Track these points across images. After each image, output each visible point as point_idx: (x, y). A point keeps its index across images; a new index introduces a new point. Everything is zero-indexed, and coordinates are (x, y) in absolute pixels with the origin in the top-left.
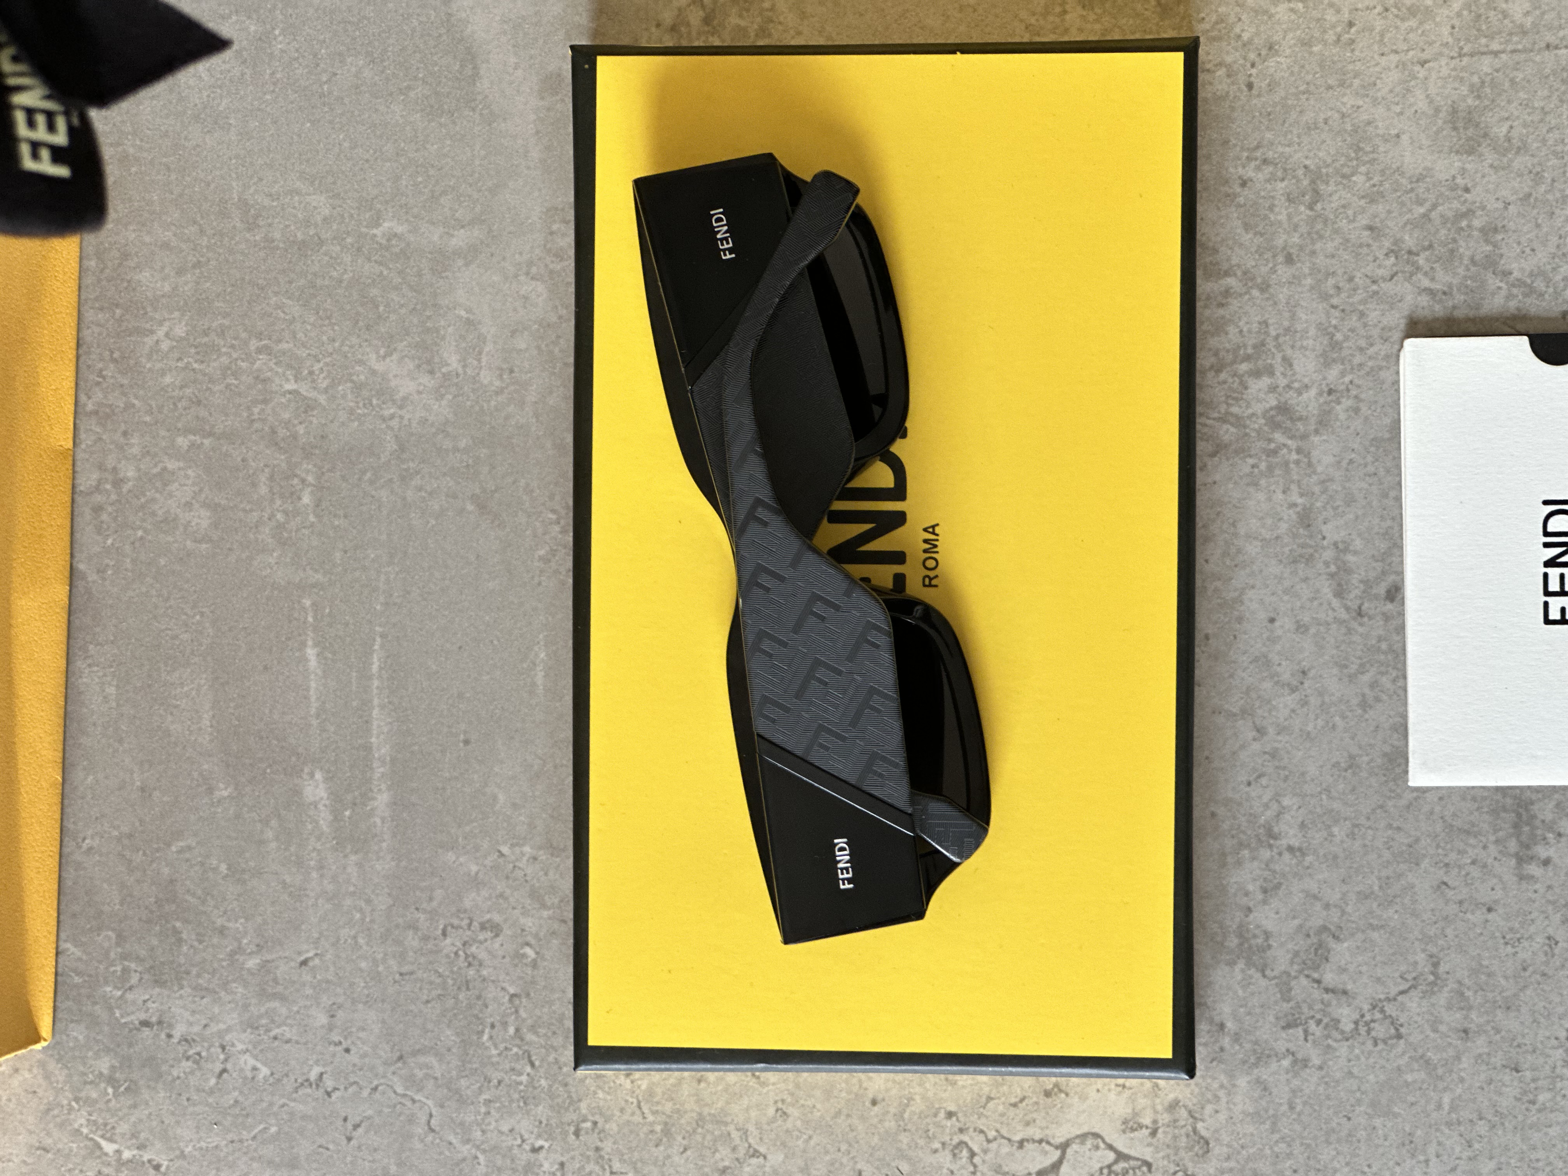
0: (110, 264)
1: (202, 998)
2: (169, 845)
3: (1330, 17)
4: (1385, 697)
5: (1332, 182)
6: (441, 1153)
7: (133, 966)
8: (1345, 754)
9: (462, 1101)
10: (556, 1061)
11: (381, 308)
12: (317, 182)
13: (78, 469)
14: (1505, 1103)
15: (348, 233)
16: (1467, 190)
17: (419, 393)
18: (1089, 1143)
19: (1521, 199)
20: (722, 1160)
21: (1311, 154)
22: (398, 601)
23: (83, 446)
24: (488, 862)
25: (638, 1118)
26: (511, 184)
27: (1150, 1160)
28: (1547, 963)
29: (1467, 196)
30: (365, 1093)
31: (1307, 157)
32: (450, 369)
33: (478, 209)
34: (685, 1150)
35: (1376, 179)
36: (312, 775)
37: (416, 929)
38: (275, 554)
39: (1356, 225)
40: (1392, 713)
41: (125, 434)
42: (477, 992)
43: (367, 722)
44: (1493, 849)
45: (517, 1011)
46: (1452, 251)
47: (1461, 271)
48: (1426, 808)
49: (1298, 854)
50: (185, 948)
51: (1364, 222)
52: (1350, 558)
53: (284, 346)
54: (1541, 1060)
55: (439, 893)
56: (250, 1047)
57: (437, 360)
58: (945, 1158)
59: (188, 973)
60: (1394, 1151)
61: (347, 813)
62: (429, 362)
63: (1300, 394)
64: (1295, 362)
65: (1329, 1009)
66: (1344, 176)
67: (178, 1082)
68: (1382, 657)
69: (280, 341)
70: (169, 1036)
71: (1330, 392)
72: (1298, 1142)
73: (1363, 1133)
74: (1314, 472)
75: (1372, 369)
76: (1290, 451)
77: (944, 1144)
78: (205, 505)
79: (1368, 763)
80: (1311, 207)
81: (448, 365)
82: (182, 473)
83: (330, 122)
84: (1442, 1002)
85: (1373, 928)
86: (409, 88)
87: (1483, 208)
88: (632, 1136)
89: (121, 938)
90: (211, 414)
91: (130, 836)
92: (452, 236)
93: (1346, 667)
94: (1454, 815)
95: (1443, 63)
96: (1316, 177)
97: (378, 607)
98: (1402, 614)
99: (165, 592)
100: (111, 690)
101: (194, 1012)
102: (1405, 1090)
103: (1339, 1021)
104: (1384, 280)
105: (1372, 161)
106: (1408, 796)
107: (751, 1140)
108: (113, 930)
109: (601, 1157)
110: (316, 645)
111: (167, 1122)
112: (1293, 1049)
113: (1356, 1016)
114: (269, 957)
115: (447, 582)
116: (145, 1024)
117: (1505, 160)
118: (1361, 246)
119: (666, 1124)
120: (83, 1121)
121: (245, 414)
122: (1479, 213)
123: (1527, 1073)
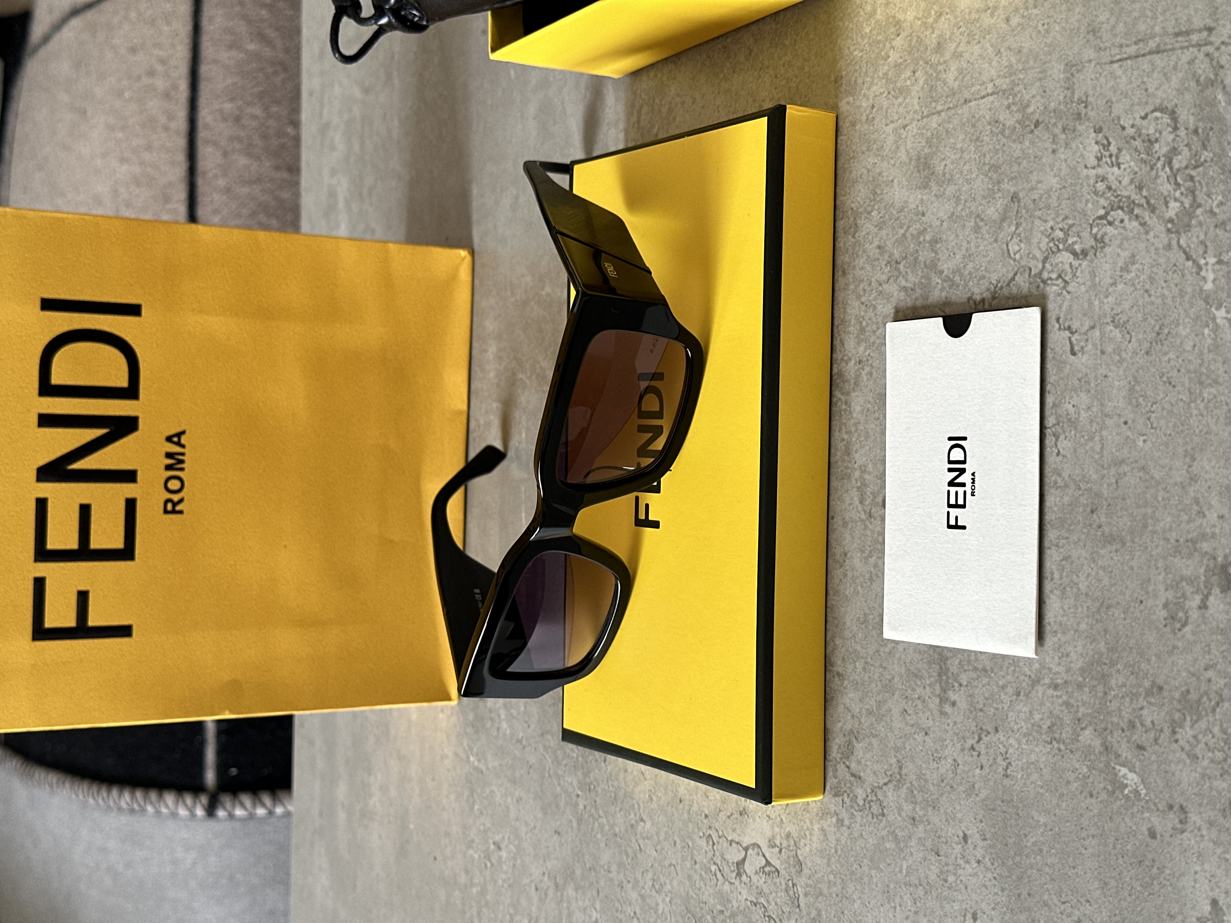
16: (923, 214)
18: (756, 849)
19: (949, 217)
27: (779, 869)
28: (953, 778)
29: (924, 218)
31: (851, 202)
35: (882, 213)
39: (873, 245)
44: (928, 689)
46: (916, 259)
47: (920, 273)
48: (897, 656)
49: (841, 678)
51: (877, 243)
52: (866, 476)
54: (950, 850)
58: (704, 843)
60: (880, 896)
63: (847, 364)
64: (845, 342)
65: (853, 788)
66: (868, 213)
71: (860, 362)
72: (839, 876)
73: (867, 878)
74: (852, 418)
77: (703, 834)
80: (854, 237)
84: (903, 795)
85: (874, 736)
87: (931, 226)
93: (864, 552)
94: (911, 662)
95: (914, 125)
96: (856, 215)
102: (885, 854)
103: (857, 797)
104: (885, 282)
105: (881, 201)
113: (864, 796)
117: (942, 189)
118: (875, 260)
122: (929, 230)
123: (943, 858)
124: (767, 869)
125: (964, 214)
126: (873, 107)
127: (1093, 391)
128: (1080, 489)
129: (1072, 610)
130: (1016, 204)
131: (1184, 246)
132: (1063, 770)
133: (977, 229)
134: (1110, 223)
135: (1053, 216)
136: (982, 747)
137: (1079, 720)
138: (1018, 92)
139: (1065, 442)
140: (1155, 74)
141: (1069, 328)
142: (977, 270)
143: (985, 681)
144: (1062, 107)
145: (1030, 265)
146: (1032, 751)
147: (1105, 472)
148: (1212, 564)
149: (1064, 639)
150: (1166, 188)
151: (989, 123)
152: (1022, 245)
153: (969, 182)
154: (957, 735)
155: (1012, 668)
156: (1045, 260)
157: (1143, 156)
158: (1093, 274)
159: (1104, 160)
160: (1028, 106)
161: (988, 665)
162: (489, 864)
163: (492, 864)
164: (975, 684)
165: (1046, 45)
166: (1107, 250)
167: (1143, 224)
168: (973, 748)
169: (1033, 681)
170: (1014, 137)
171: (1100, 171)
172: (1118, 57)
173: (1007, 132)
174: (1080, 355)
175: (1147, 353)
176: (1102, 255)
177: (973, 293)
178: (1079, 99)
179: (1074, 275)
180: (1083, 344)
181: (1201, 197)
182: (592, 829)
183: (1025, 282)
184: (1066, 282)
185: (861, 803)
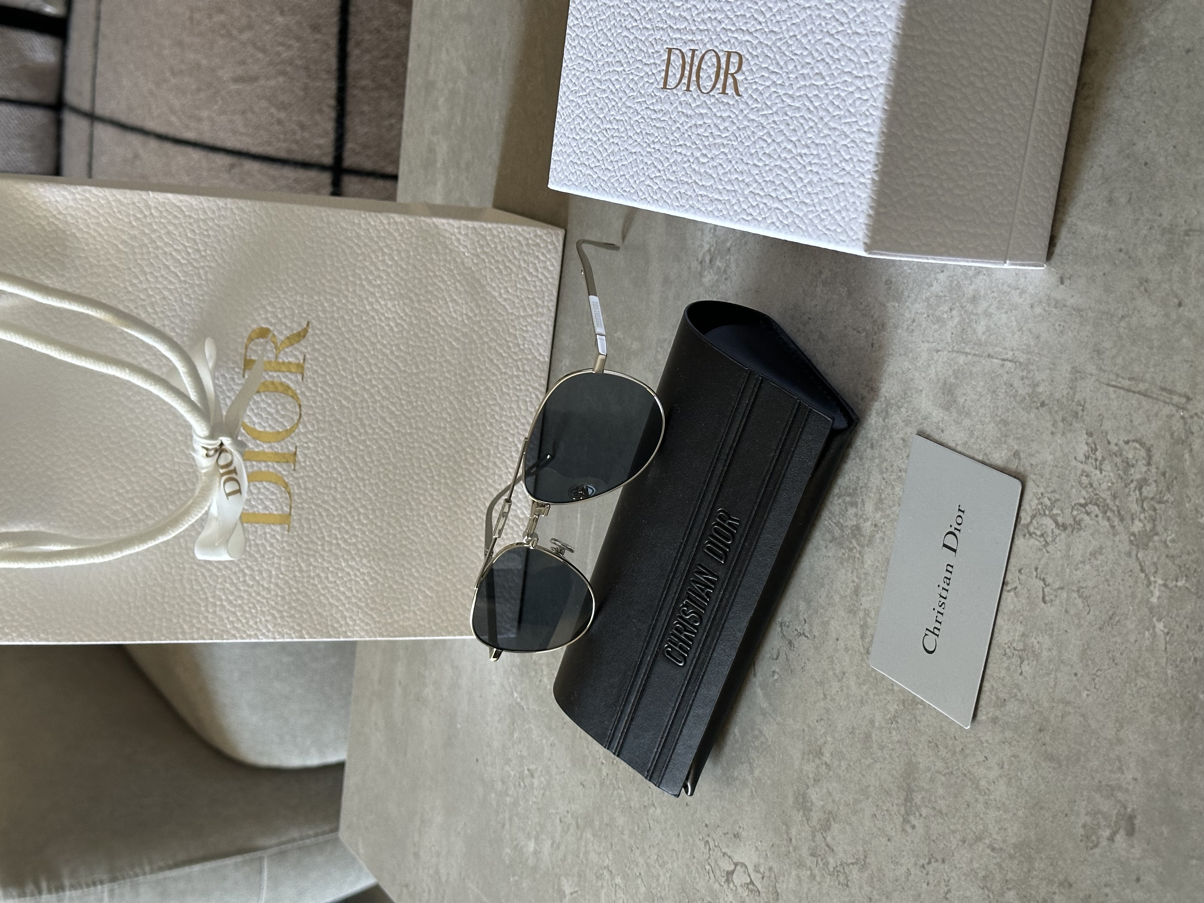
124: (751, 887)
126: (914, 321)
128: (1034, 708)
131: (1141, 559)
134: (1088, 514)
136: (930, 868)
138: (1032, 370)
140: (1141, 412)
141: (1044, 580)
143: (940, 821)
144: (1064, 400)
147: (1055, 705)
148: (1122, 811)
150: (1135, 508)
151: (1005, 384)
153: (982, 423)
154: (913, 851)
157: (1120, 472)
158: (1069, 547)
160: (1037, 385)
162: (522, 784)
163: (525, 786)
166: (1081, 532)
167: (1113, 527)
168: (923, 866)
172: (1114, 383)
173: (1018, 398)
175: (1100, 629)
178: (1079, 401)
179: (1054, 540)
180: (1052, 597)
181: (1160, 528)
182: (612, 795)
184: (1047, 543)
185: (831, 869)
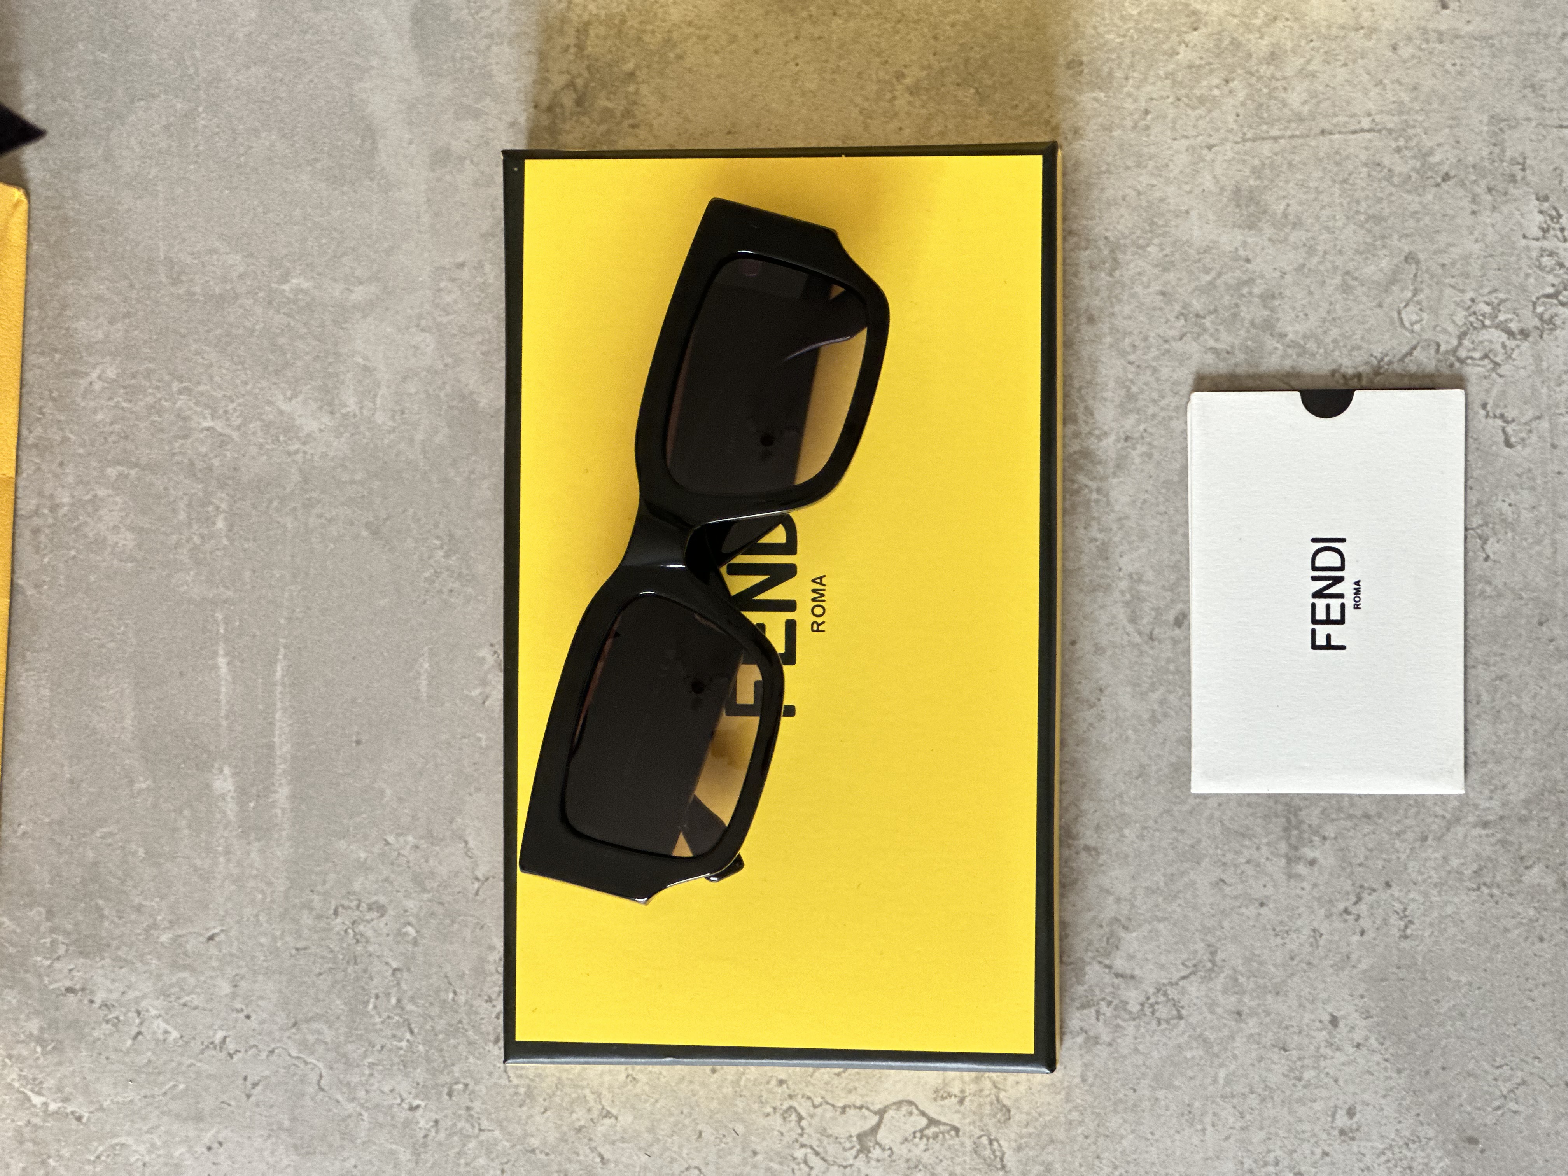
0: (50, 314)
1: (121, 968)
2: (93, 831)
3: (1129, 105)
4: (1172, 713)
5: (1129, 251)
6: (330, 1110)
7: (61, 938)
8: (1136, 764)
9: (349, 1064)
10: (433, 1028)
11: (289, 356)
12: (234, 243)
13: (19, 495)
14: (1274, 1079)
15: (260, 288)
16: (1248, 261)
17: (321, 431)
18: (905, 1108)
19: (1296, 270)
20: (578, 1120)
21: (1111, 227)
22: (301, 615)
23: (24, 475)
24: (376, 850)
25: (504, 1081)
26: (405, 246)
27: (958, 1125)
28: (1312, 953)
29: (1249, 266)
30: (264, 1055)
31: (1107, 230)
32: (349, 409)
33: (375, 267)
34: (546, 1110)
35: (1168, 250)
36: (221, 771)
37: (311, 909)
38: (192, 573)
39: (1150, 290)
40: (1178, 727)
41: (61, 464)
42: (363, 966)
43: (270, 723)
44: (1265, 850)
45: (398, 984)
46: (1234, 315)
47: (1242, 333)
48: (1207, 813)
49: (1093, 853)
50: (106, 924)
51: (1158, 288)
52: (1142, 587)
53: (201, 388)
54: (1306, 1041)
55: (332, 876)
56: (163, 1013)
57: (337, 402)
58: (776, 1121)
59: (108, 946)
60: (1174, 1121)
61: (252, 805)
62: (330, 404)
64: (1096, 412)
65: (1119, 992)
66: (1140, 247)
67: (99, 1043)
68: (1171, 677)
69: (199, 383)
70: (92, 1002)
71: (1127, 439)
72: (1089, 1110)
73: (1147, 1103)
74: (1113, 511)
75: (1164, 418)
76: (1091, 491)
77: (775, 1109)
78: (131, 529)
79: (1157, 772)
80: (1111, 275)
81: (346, 406)
82: (111, 499)
83: (247, 189)
84: (1219, 987)
85: (1160, 920)
86: (316, 160)
87: (1262, 277)
88: (499, 1098)
89: (50, 914)
90: (137, 448)
91: (60, 823)
92: (352, 291)
93: (1139, 685)
94: (1232, 819)
95: (1228, 148)
96: (1115, 247)
97: (282, 621)
98: (1188, 638)
99: (94, 605)
100: (46, 692)
101: (113, 981)
102: (1184, 1065)
103: (1127, 1003)
104: (1174, 339)
105: (1164, 235)
106: (1192, 802)
107: (604, 1102)
108: (44, 906)
109: (471, 1116)
110: (227, 654)
111: (88, 1078)
112: (1087, 1027)
113: (1142, 998)
114: (180, 932)
115: (343, 600)
116: (70, 990)
117: (1282, 234)
118: (1154, 309)
119: (529, 1087)
120: (14, 1076)
121: (167, 448)
122: (1259, 281)
123: (1294, 1052)
125: (1322, 268)
127: (1540, 489)
129: (1511, 736)
130: (1414, 266)
132: (1498, 919)
133: (1345, 288)
135: (1474, 286)
137: (1522, 858)
139: (1497, 545)
142: (1348, 338)
145: (1438, 340)
146: (1446, 903)
149: (1497, 769)
152: (1425, 315)
155: (1414, 810)
156: (1462, 336)
159: (1552, 232)
161: (1373, 810)
164: (1351, 834)
165: (1459, 88)
169: (1448, 821)
170: (1408, 187)
171: (1546, 244)
174: (1519, 447)
176: (1552, 337)
177: (1341, 365)
183: (1429, 359)
